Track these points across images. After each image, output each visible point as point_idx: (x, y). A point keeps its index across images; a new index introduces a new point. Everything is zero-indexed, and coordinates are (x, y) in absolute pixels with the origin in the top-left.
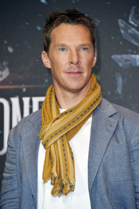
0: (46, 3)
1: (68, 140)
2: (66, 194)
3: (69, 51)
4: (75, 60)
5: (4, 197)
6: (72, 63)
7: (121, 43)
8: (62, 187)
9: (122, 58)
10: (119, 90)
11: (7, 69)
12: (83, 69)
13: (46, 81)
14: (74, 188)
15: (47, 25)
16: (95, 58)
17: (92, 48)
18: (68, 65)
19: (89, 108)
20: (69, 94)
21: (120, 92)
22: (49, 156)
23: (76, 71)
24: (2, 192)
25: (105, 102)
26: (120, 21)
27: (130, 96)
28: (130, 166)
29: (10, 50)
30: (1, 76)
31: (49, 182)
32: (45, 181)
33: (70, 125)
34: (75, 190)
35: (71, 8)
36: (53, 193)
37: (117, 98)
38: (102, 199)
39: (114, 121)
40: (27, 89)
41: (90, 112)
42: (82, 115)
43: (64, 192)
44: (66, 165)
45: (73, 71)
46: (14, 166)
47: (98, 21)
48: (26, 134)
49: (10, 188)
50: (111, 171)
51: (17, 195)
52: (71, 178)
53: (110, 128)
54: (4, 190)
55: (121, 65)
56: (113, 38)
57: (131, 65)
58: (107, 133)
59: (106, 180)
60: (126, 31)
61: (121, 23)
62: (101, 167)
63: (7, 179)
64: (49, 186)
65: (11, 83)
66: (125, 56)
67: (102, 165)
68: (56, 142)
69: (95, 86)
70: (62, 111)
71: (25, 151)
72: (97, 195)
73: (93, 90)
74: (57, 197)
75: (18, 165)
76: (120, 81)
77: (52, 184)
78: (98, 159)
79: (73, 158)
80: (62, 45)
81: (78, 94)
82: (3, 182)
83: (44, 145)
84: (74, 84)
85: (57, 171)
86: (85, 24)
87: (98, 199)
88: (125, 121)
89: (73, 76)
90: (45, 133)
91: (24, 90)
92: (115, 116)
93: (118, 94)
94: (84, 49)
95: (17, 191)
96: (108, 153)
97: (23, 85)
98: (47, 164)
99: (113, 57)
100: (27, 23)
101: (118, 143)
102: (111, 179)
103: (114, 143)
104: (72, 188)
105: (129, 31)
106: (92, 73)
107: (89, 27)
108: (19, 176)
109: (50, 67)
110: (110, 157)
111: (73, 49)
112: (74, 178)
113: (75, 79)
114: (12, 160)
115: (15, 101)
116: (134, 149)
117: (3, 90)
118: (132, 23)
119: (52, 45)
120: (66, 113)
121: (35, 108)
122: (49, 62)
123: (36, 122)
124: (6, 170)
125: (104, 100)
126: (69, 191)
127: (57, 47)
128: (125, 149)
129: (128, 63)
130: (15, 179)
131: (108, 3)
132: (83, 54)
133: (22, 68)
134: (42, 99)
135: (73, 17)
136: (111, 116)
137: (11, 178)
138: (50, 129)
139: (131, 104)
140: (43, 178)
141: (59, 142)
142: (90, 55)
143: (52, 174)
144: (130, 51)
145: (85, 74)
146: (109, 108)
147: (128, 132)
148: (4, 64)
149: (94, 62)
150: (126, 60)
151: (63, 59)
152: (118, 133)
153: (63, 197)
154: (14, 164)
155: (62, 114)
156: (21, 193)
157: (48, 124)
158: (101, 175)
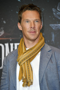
0: (20, 1)
1: (30, 62)
2: (29, 86)
3: (30, 23)
4: (33, 26)
5: (2, 88)
6: (31, 28)
7: (54, 19)
8: (27, 83)
9: (54, 26)
10: (53, 40)
11: (3, 31)
12: (36, 30)
13: (21, 36)
14: (33, 83)
15: (20, 11)
16: (42, 26)
17: (40, 21)
18: (30, 29)
19: (39, 48)
20: (30, 42)
21: (53, 41)
22: (22, 69)
23: (33, 31)
24: (1, 86)
25: (46, 45)
26: (53, 9)
27: (58, 43)
28: (58, 73)
29: (5, 22)
30: (0, 34)
31: (22, 81)
32: (20, 80)
33: (30, 55)
34: (33, 84)
35: (31, 3)
36: (23, 86)
37: (52, 43)
38: (45, 88)
39: (50, 53)
40: (12, 40)
41: (39, 50)
42: (36, 51)
43: (28, 85)
44: (29, 73)
45: (32, 31)
46: (6, 74)
47: (44, 9)
48: (11, 59)
49: (4, 84)
50: (49, 75)
51: (8, 87)
52: (31, 79)
53: (49, 57)
54: (2, 84)
55: (54, 29)
56: (50, 17)
57: (58, 28)
58: (47, 59)
59: (47, 80)
60: (56, 13)
61: (54, 10)
62: (45, 74)
63: (3, 79)
64: (21, 83)
65: (5, 37)
66: (55, 25)
67: (45, 73)
68: (24, 63)
69: (42, 38)
70: (27, 49)
71: (11, 67)
72: (43, 86)
73: (41, 40)
74: (25, 87)
75: (8, 73)
76: (53, 36)
77: (23, 81)
78: (43, 70)
79: (32, 70)
80: (27, 20)
81: (34, 42)
82: (1, 81)
83: (19, 64)
84: (32, 37)
85: (25, 76)
86: (37, 10)
87: (43, 88)
88: (55, 53)
89: (32, 33)
90: (19, 59)
91: (11, 40)
92: (51, 51)
93: (52, 41)
94: (37, 21)
95: (7, 85)
96: (47, 67)
97: (10, 38)
98: (21, 73)
99: (50, 25)
100: (12, 10)
101: (52, 63)
102: (49, 79)
103: (50, 63)
104: (32, 83)
105: (57, 13)
106: (40, 32)
107: (39, 12)
108: (8, 78)
109: (21, 30)
110: (49, 69)
111: (32, 22)
112: (33, 79)
113: (33, 35)
114: (5, 71)
115: (7, 45)
116: (59, 66)
117: (1, 40)
118: (59, 10)
119: (22, 20)
120: (29, 50)
121: (16, 48)
122: (21, 27)
123: (16, 54)
124: (2, 76)
125: (46, 44)
126: (30, 85)
127: (25, 21)
128: (55, 66)
129: (57, 28)
130: (7, 79)
131: (48, 1)
132: (36, 23)
133: (10, 30)
134: (18, 44)
135: (32, 7)
136: (49, 51)
137: (5, 79)
138: (22, 57)
139: (58, 46)
140: (19, 79)
141: (26, 63)
142: (39, 24)
143: (23, 77)
144: (58, 22)
145: (37, 33)
146: (48, 48)
147: (57, 58)
148: (2, 28)
149: (41, 27)
150: (56, 27)
151: (27, 26)
152: (52, 59)
153: (28, 87)
154: (6, 73)
155: (27, 51)
156: (9, 86)
157: (21, 55)
158: (45, 77)
